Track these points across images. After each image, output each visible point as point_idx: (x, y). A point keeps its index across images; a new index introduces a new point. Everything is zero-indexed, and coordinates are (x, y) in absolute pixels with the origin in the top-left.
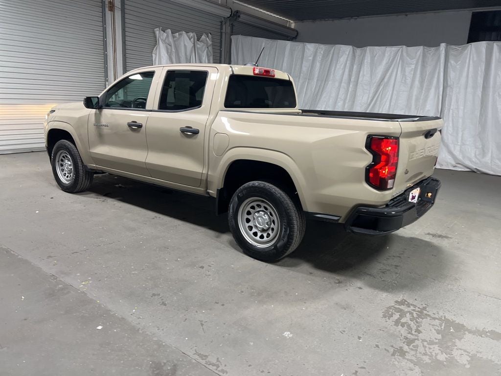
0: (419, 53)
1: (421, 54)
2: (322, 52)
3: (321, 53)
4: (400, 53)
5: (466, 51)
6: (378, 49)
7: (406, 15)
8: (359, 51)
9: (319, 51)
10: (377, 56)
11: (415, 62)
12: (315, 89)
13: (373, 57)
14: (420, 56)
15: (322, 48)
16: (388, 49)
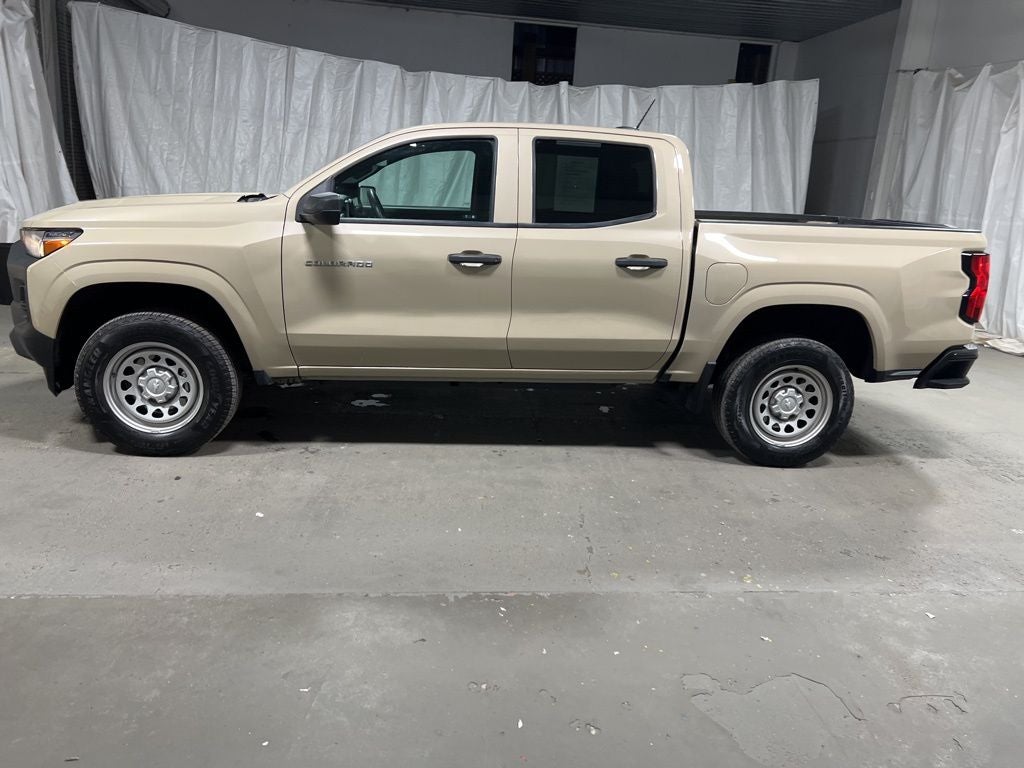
0: (523, 93)
1: (527, 95)
2: (334, 72)
3: (332, 74)
4: (490, 91)
5: (592, 98)
6: (452, 79)
7: (408, 10)
8: (410, 77)
9: (326, 69)
10: (451, 92)
11: (517, 109)
12: (329, 148)
13: (444, 93)
14: (524, 100)
15: (336, 63)
16: (470, 80)
